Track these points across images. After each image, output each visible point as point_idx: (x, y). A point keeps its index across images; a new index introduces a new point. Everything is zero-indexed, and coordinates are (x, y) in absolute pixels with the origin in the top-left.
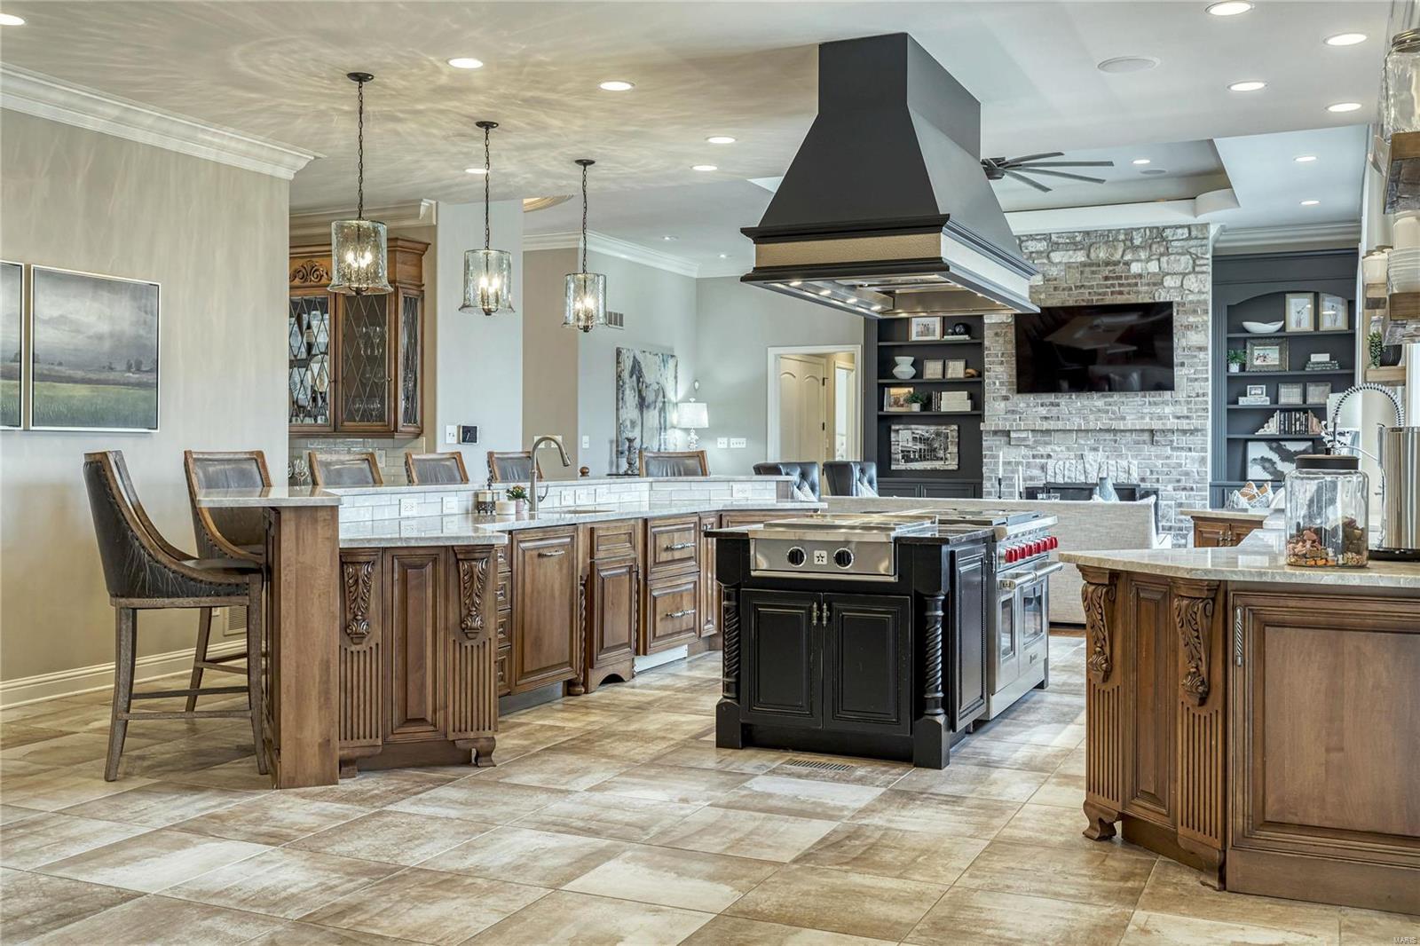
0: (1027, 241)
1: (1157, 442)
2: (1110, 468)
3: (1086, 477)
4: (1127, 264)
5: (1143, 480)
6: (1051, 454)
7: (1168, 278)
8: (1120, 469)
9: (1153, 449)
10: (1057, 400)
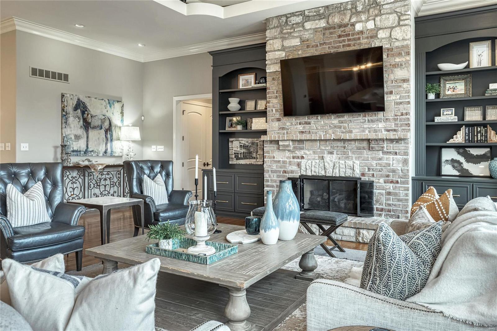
0: (291, 17)
1: (372, 148)
2: (341, 166)
3: (325, 172)
4: (353, 25)
5: (363, 175)
6: (304, 156)
7: (381, 31)
8: (347, 167)
9: (370, 153)
10: (309, 121)
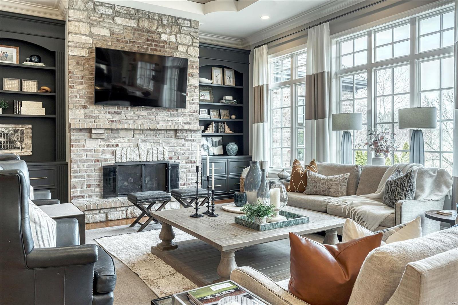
1: (178, 137)
4: (160, 34)
5: (171, 158)
7: (180, 46)
8: (159, 153)
9: (176, 140)
10: (119, 111)
